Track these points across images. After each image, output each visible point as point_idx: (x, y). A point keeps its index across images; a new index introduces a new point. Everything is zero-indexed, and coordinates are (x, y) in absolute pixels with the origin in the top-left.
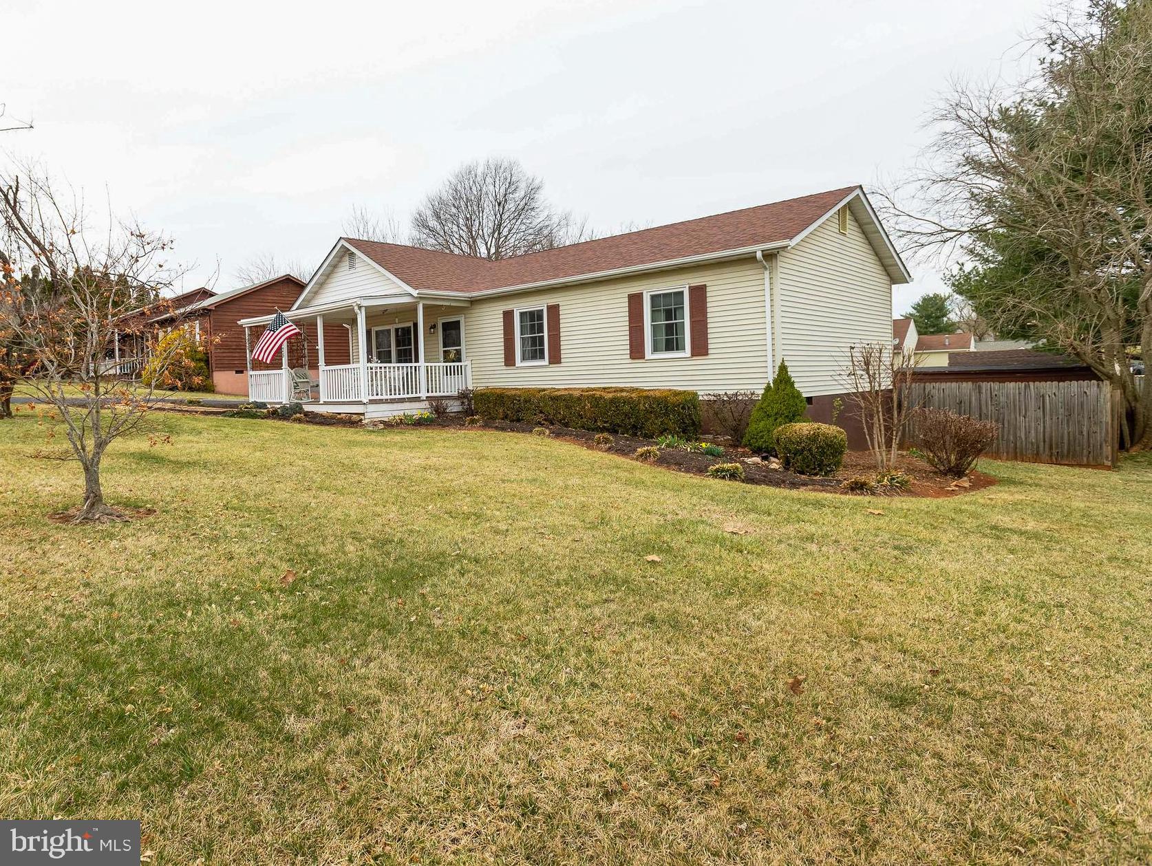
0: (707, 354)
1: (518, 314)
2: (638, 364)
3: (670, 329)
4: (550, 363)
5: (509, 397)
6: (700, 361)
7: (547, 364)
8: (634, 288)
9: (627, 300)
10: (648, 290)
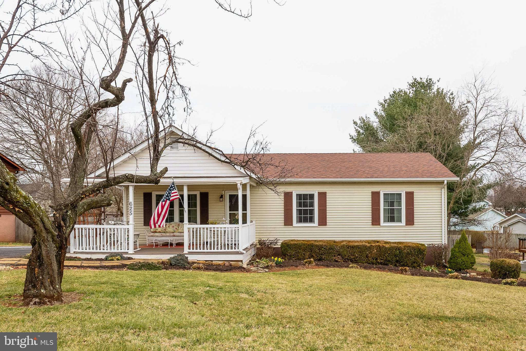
0: (413, 224)
1: (296, 195)
2: (376, 228)
3: (392, 211)
4: (319, 225)
5: (316, 246)
6: (409, 228)
7: (317, 225)
8: (376, 189)
9: (371, 194)
10: (383, 190)
